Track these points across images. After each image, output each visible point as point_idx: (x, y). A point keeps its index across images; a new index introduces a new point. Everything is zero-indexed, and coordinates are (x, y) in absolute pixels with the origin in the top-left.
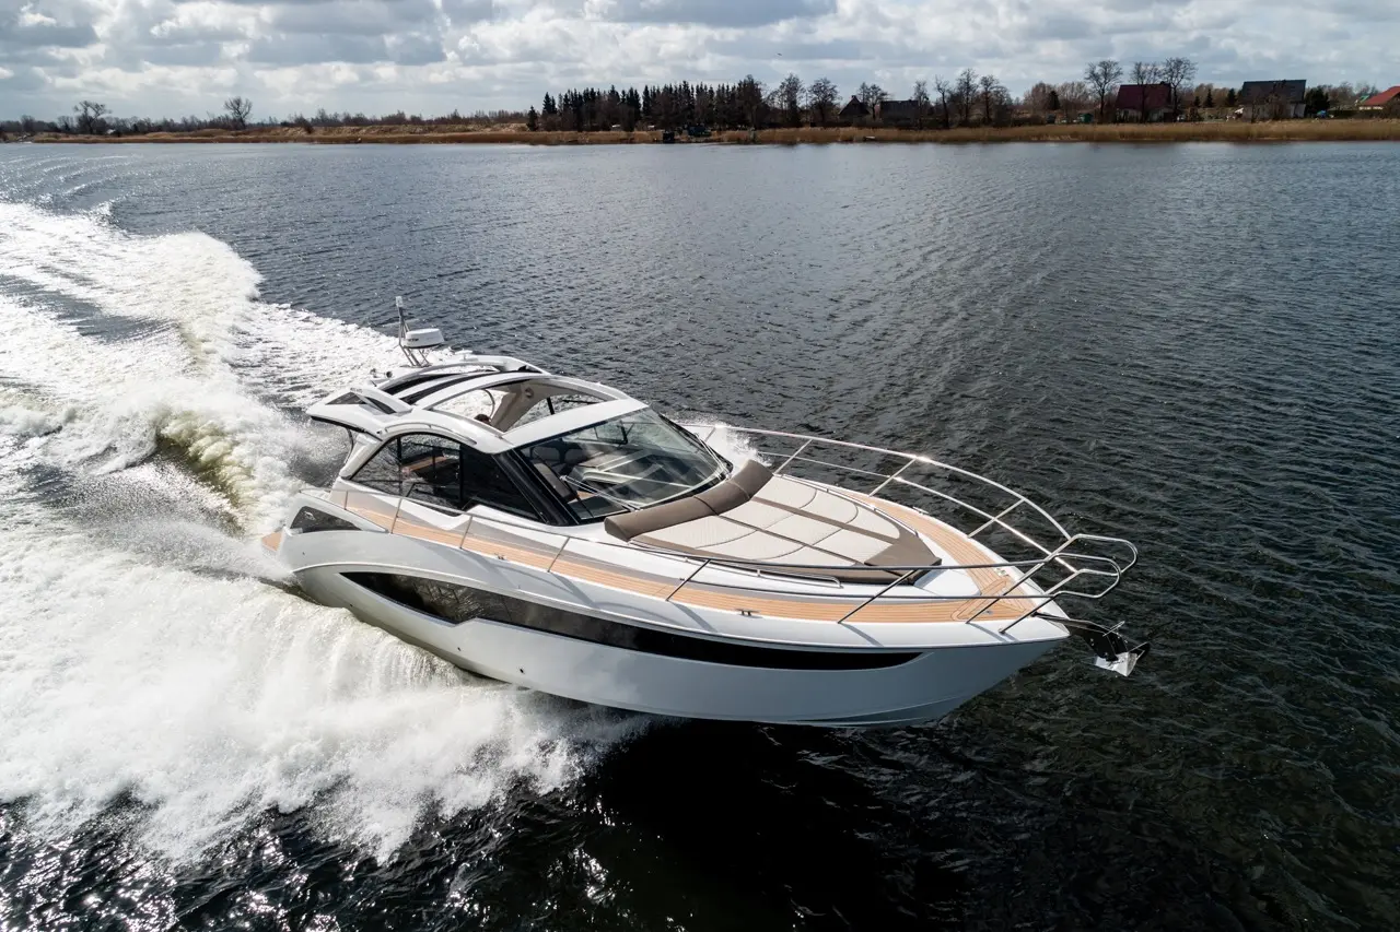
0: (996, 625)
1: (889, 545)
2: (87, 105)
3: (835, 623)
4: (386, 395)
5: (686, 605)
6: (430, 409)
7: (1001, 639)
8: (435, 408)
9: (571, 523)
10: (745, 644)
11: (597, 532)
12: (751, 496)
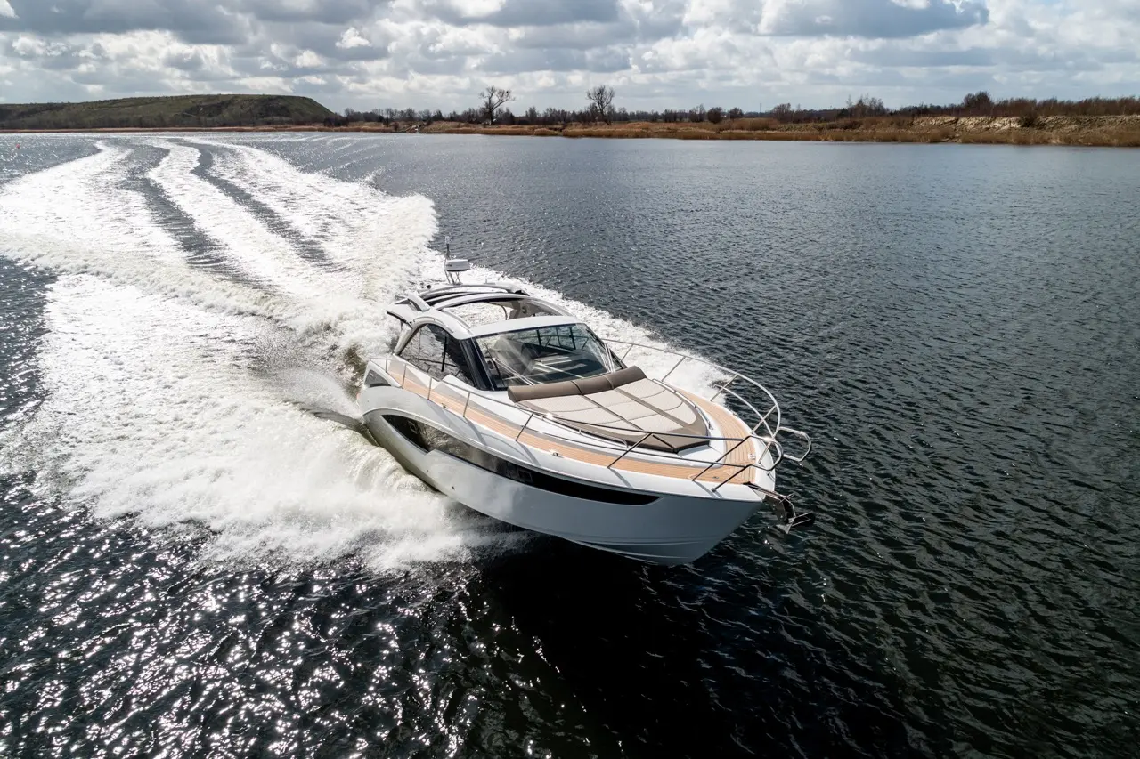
0: (711, 485)
1: (680, 427)
2: (493, 91)
3: (606, 468)
4: (422, 300)
5: (526, 445)
6: (440, 310)
7: (712, 495)
8: (445, 309)
9: (489, 388)
10: (557, 477)
11: (503, 396)
12: (615, 387)
